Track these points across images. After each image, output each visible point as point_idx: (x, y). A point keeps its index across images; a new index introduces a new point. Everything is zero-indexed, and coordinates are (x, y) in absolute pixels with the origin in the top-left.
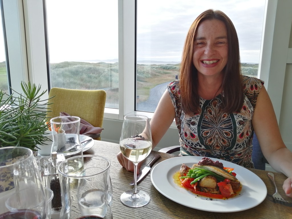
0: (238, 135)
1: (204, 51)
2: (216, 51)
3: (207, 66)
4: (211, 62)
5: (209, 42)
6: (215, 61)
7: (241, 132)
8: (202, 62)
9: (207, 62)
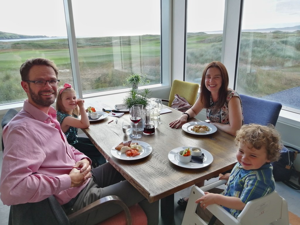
0: (222, 120)
1: (210, 81)
2: (215, 81)
3: (211, 87)
4: (213, 86)
5: (212, 77)
6: (214, 85)
7: (223, 119)
8: (209, 85)
9: (211, 86)
